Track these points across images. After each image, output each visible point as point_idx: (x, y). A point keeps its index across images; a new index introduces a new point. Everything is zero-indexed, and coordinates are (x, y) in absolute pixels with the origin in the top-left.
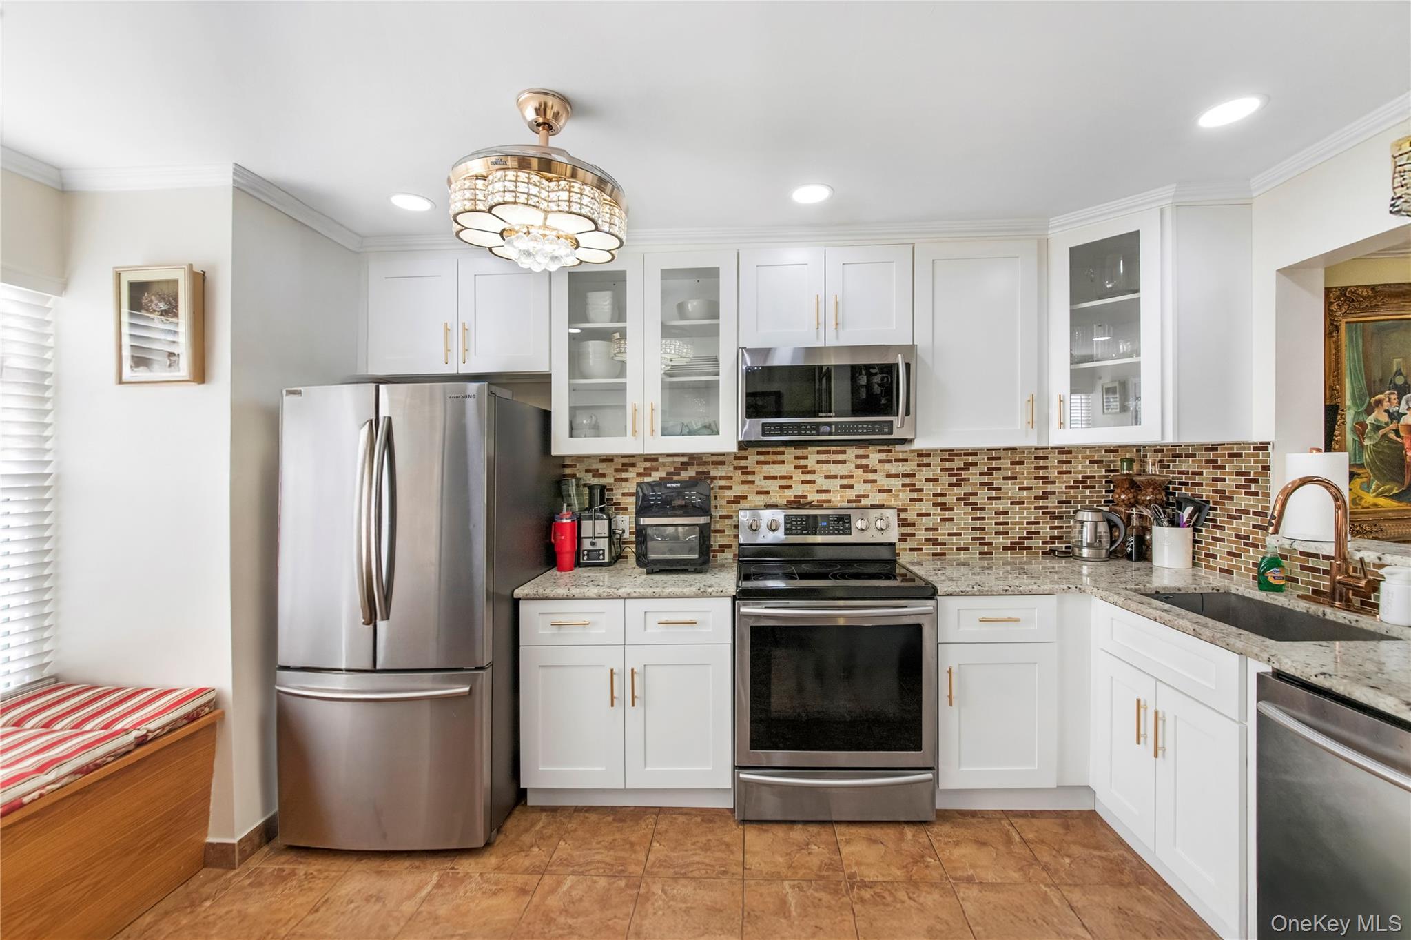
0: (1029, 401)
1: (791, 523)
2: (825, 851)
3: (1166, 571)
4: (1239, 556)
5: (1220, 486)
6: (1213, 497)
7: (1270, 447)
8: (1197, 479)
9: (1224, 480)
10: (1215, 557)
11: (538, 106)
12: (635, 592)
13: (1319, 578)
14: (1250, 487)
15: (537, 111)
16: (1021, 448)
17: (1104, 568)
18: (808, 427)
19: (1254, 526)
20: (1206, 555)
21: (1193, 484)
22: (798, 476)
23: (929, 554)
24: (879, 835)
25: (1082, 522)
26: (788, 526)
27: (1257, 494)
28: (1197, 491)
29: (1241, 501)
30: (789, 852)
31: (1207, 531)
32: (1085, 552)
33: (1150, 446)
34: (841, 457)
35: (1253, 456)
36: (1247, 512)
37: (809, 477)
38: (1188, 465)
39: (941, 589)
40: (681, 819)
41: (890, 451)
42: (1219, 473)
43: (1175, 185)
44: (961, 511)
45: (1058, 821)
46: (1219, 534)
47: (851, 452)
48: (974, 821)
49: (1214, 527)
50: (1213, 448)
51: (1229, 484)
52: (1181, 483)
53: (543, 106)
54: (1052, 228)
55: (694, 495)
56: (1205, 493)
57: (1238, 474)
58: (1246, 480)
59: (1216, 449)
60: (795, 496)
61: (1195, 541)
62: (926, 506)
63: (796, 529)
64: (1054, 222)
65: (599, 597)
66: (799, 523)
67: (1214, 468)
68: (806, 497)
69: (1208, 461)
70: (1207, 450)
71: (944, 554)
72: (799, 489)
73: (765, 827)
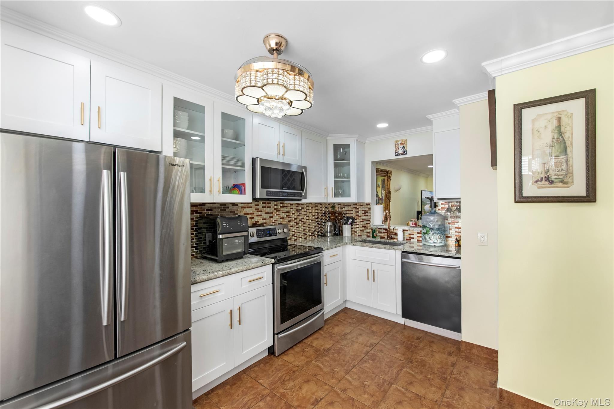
0: (325, 188)
1: (258, 233)
2: (310, 348)
3: (347, 237)
4: (363, 231)
5: (358, 214)
6: (356, 217)
7: (370, 204)
8: (351, 212)
9: (359, 212)
10: (357, 232)
11: (278, 42)
12: (239, 269)
13: (382, 234)
14: (365, 214)
15: (277, 44)
16: (313, 203)
17: (333, 238)
18: (280, 193)
19: (367, 223)
20: (354, 232)
21: (350, 213)
22: (256, 213)
23: (293, 240)
24: (316, 337)
25: (327, 225)
26: (258, 234)
27: (367, 215)
28: (351, 215)
29: (364, 217)
30: (302, 355)
31: (354, 226)
32: (329, 234)
33: (336, 203)
34: (269, 205)
35: (366, 206)
36: (365, 220)
37: (259, 213)
38: (349, 208)
39: (324, 249)
40: (256, 369)
41: (283, 203)
42: (357, 210)
43: (358, 135)
44: (301, 224)
45: (343, 312)
46: (357, 226)
47: (273, 203)
48: (329, 321)
49: (356, 224)
50: (356, 204)
51: (360, 213)
52: (346, 213)
53: (280, 43)
54: (329, 137)
55: (242, 222)
56: (354, 216)
57: (362, 210)
58: (364, 212)
59: (357, 204)
60: (255, 222)
61: (352, 229)
62: (292, 223)
63: (260, 235)
64: (330, 135)
65: (224, 276)
66: (261, 232)
67: (356, 209)
68: (258, 222)
69: (354, 207)
70: (354, 204)
71: (296, 240)
72: (257, 218)
73: (286, 353)
